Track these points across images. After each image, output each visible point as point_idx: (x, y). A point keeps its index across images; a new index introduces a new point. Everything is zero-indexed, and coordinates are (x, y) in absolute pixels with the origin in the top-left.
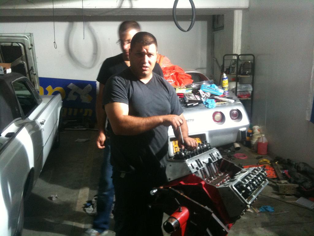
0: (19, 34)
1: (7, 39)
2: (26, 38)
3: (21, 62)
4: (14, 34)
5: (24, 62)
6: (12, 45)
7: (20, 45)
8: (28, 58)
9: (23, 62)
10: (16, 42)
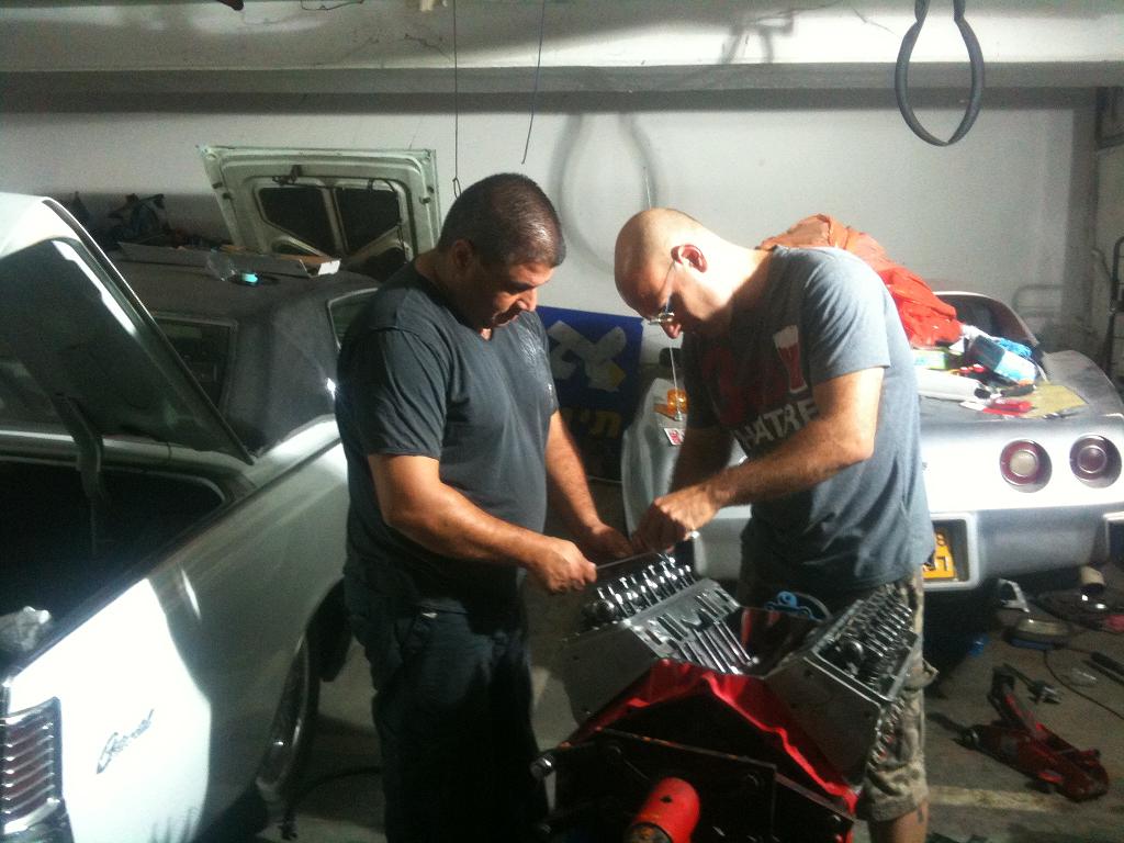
0: (392, 150)
1: (357, 167)
2: (416, 166)
3: (396, 242)
4: (377, 151)
5: (406, 245)
6: (370, 187)
7: (397, 187)
8: (419, 230)
9: (403, 245)
10: (385, 177)
